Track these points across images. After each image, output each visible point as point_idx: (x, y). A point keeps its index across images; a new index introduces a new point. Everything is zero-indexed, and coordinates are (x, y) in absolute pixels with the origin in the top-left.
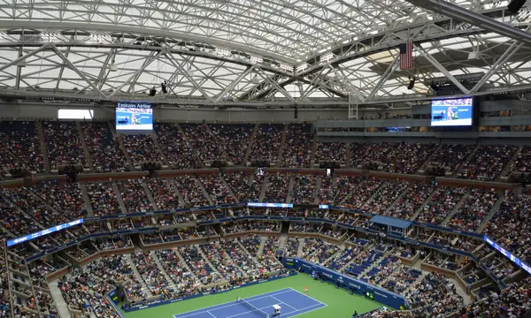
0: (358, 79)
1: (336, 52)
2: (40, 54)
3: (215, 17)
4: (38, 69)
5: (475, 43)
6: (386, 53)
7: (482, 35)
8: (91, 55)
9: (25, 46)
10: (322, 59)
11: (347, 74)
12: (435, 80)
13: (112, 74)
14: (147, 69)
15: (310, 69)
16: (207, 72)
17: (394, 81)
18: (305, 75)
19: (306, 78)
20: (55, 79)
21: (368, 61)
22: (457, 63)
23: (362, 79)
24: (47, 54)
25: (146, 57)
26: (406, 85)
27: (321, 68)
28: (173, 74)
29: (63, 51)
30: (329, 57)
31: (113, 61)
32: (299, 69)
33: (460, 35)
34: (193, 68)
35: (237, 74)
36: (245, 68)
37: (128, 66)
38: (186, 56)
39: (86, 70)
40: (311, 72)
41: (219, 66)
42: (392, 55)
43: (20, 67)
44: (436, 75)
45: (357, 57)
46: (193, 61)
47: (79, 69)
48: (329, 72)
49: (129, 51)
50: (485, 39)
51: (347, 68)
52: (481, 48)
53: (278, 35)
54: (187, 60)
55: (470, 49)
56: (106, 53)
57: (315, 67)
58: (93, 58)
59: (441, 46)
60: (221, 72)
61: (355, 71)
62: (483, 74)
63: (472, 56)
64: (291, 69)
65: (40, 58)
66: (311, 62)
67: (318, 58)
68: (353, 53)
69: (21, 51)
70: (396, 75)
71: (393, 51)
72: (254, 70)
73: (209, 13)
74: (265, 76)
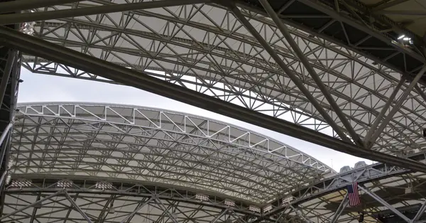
0: (316, 216)
1: (296, 195)
2: (54, 198)
3: (185, 179)
4: (50, 210)
5: (408, 181)
6: (337, 193)
7: (413, 174)
8: (94, 200)
9: (43, 192)
10: (284, 201)
11: (306, 212)
12: (381, 213)
13: (110, 216)
14: (139, 212)
15: (274, 210)
16: (188, 214)
17: (346, 216)
18: (271, 214)
19: (271, 218)
20: (62, 219)
21: (323, 201)
22: (397, 197)
23: (319, 216)
24: (59, 198)
25: (139, 202)
26: (357, 219)
27: (284, 209)
28: (160, 216)
29: (72, 196)
30: (289, 199)
31: (112, 205)
32: (265, 210)
33: (394, 175)
34: (177, 211)
35: (214, 216)
36: (220, 210)
37: (124, 209)
38: (171, 202)
39: (89, 212)
40: (275, 212)
41: (198, 209)
42: (342, 195)
43: (37, 208)
44: (381, 208)
45: (312, 198)
46: (177, 205)
47: (83, 211)
48: (290, 212)
49: (125, 198)
50: (415, 177)
51: (305, 208)
52: (414, 183)
53: (233, 191)
54: (172, 205)
55: (405, 186)
56: (106, 199)
57: (279, 207)
58: (96, 203)
59: (381, 185)
60: (200, 214)
61: (312, 209)
62: (420, 205)
63: (408, 191)
64: (259, 210)
65: (54, 201)
66: (275, 204)
67: (281, 201)
68: (309, 195)
69: (39, 196)
70: (347, 211)
71: (342, 192)
72: (227, 213)
73: (179, 176)
74: (237, 217)
